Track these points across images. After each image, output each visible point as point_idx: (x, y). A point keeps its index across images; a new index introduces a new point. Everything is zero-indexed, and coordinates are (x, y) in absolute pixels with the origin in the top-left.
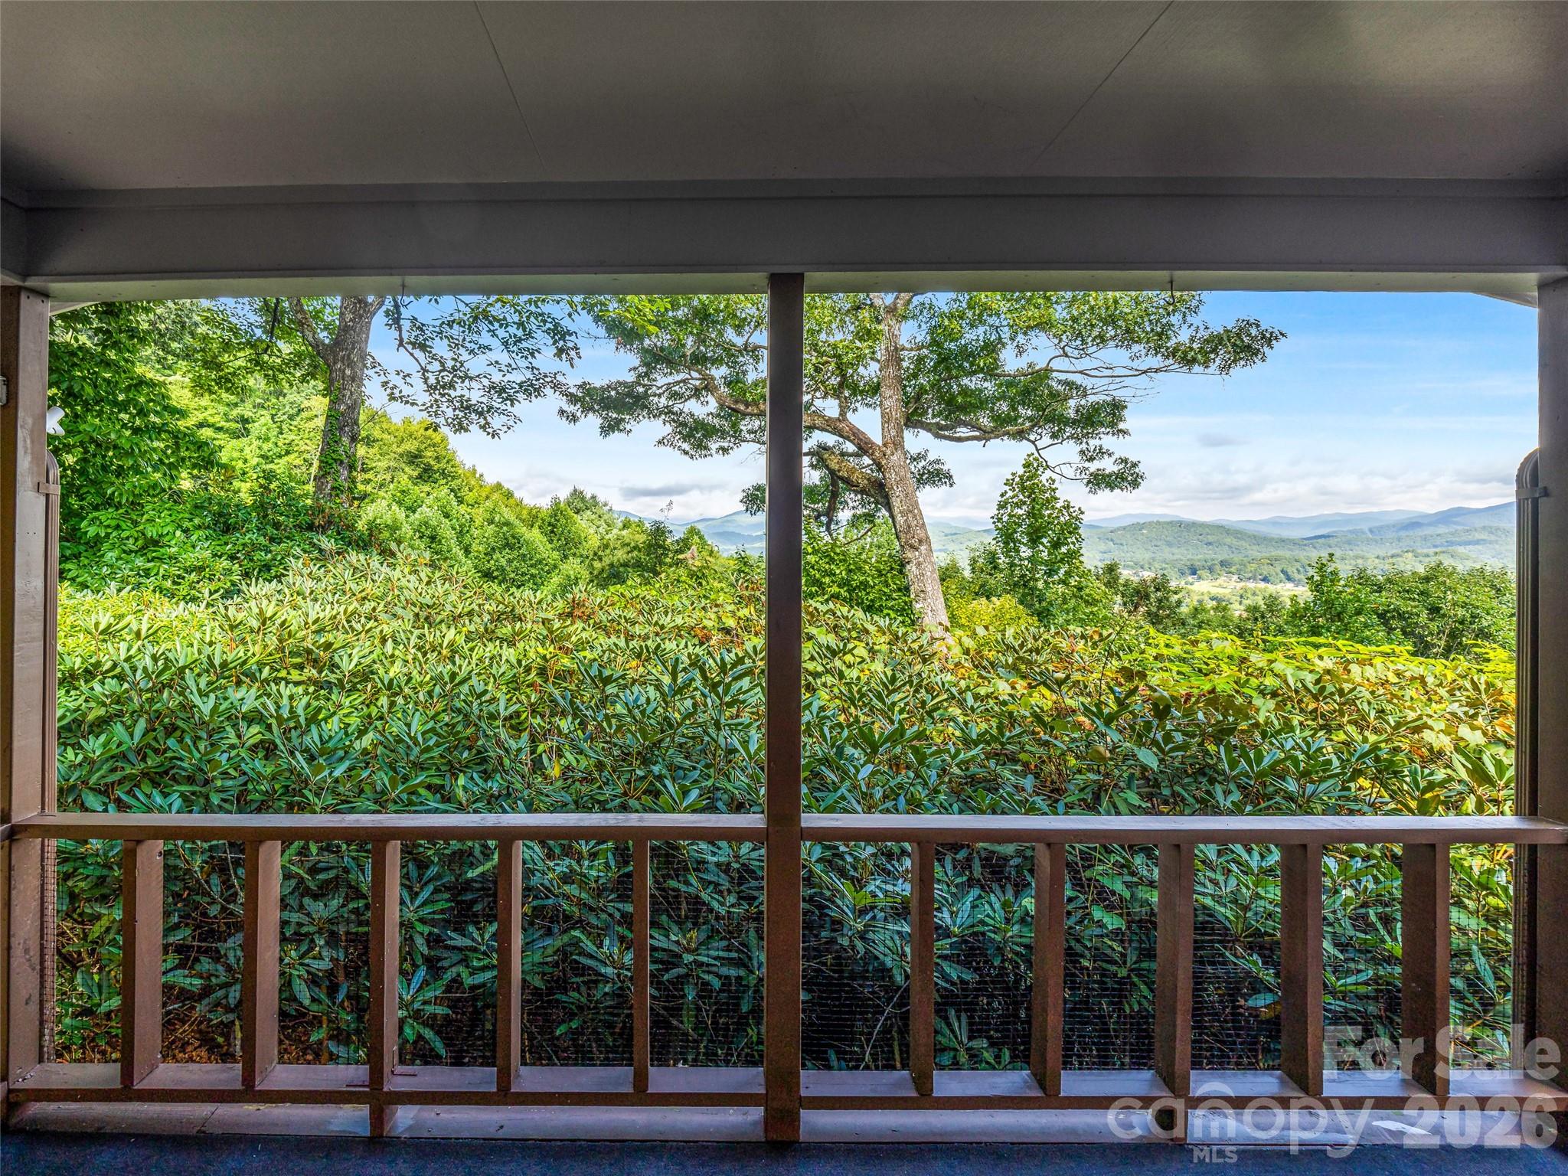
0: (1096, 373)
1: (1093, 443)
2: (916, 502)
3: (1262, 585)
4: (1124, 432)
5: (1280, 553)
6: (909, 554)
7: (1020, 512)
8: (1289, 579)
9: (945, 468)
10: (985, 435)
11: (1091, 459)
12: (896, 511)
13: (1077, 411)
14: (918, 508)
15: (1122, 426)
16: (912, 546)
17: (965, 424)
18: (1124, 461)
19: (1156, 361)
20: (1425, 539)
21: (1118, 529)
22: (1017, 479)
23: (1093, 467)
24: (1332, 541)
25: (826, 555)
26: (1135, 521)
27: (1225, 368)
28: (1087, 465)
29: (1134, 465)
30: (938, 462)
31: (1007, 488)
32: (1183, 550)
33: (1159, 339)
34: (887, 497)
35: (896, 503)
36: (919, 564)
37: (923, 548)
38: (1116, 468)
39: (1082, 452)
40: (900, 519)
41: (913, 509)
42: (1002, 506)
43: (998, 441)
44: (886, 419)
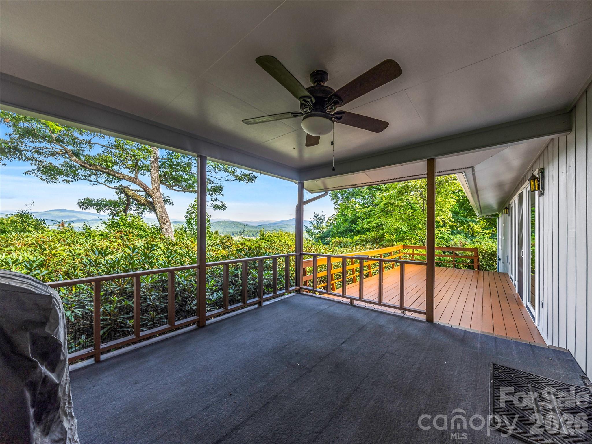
0: (218, 178)
1: (215, 197)
2: (165, 209)
3: (248, 237)
4: (223, 195)
5: (252, 229)
6: (163, 226)
7: (193, 215)
8: (254, 236)
9: (171, 199)
10: (185, 190)
11: (214, 201)
12: (158, 212)
13: (211, 188)
14: (166, 211)
15: (222, 193)
16: (164, 223)
17: (178, 185)
18: (222, 202)
19: (232, 178)
20: (278, 226)
21: (214, 222)
22: (192, 205)
23: (215, 203)
24: (262, 227)
25: (129, 226)
26: (219, 220)
27: (247, 183)
28: (213, 202)
29: (225, 204)
30: (168, 197)
31: (189, 207)
32: (231, 229)
33: (233, 173)
34: (154, 207)
35: (158, 209)
36: (167, 229)
37: (168, 224)
38: (220, 204)
39: (212, 199)
40: (159, 214)
41: (164, 211)
42: (188, 213)
43: (188, 193)
44: (153, 180)
